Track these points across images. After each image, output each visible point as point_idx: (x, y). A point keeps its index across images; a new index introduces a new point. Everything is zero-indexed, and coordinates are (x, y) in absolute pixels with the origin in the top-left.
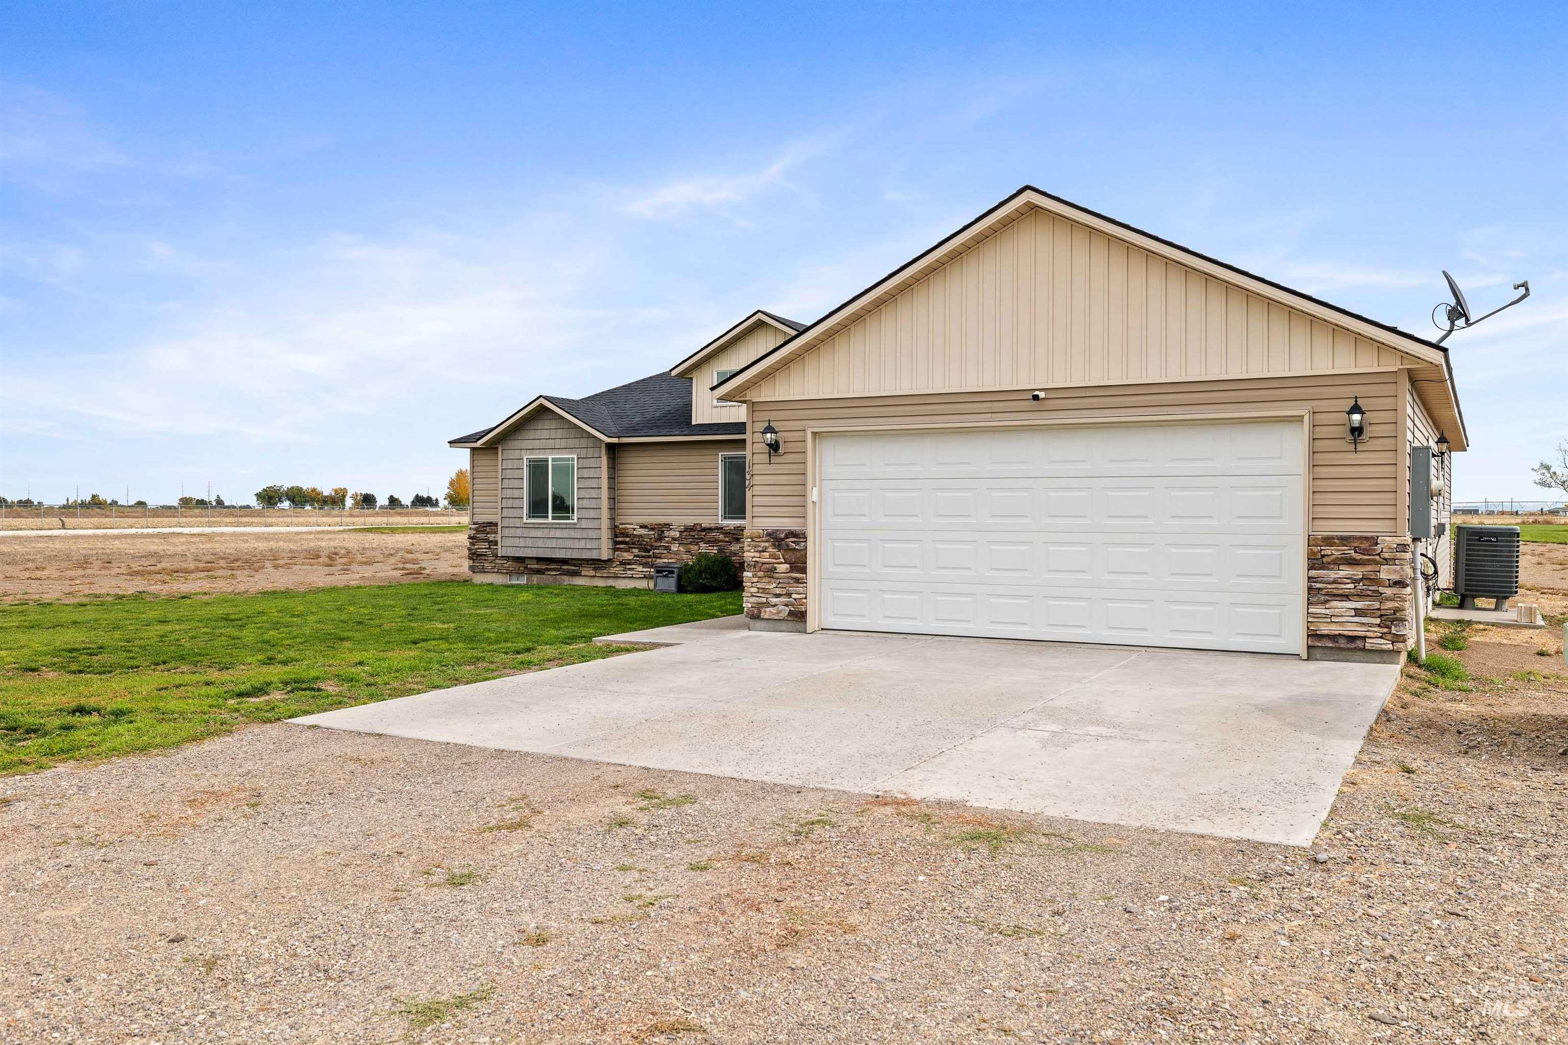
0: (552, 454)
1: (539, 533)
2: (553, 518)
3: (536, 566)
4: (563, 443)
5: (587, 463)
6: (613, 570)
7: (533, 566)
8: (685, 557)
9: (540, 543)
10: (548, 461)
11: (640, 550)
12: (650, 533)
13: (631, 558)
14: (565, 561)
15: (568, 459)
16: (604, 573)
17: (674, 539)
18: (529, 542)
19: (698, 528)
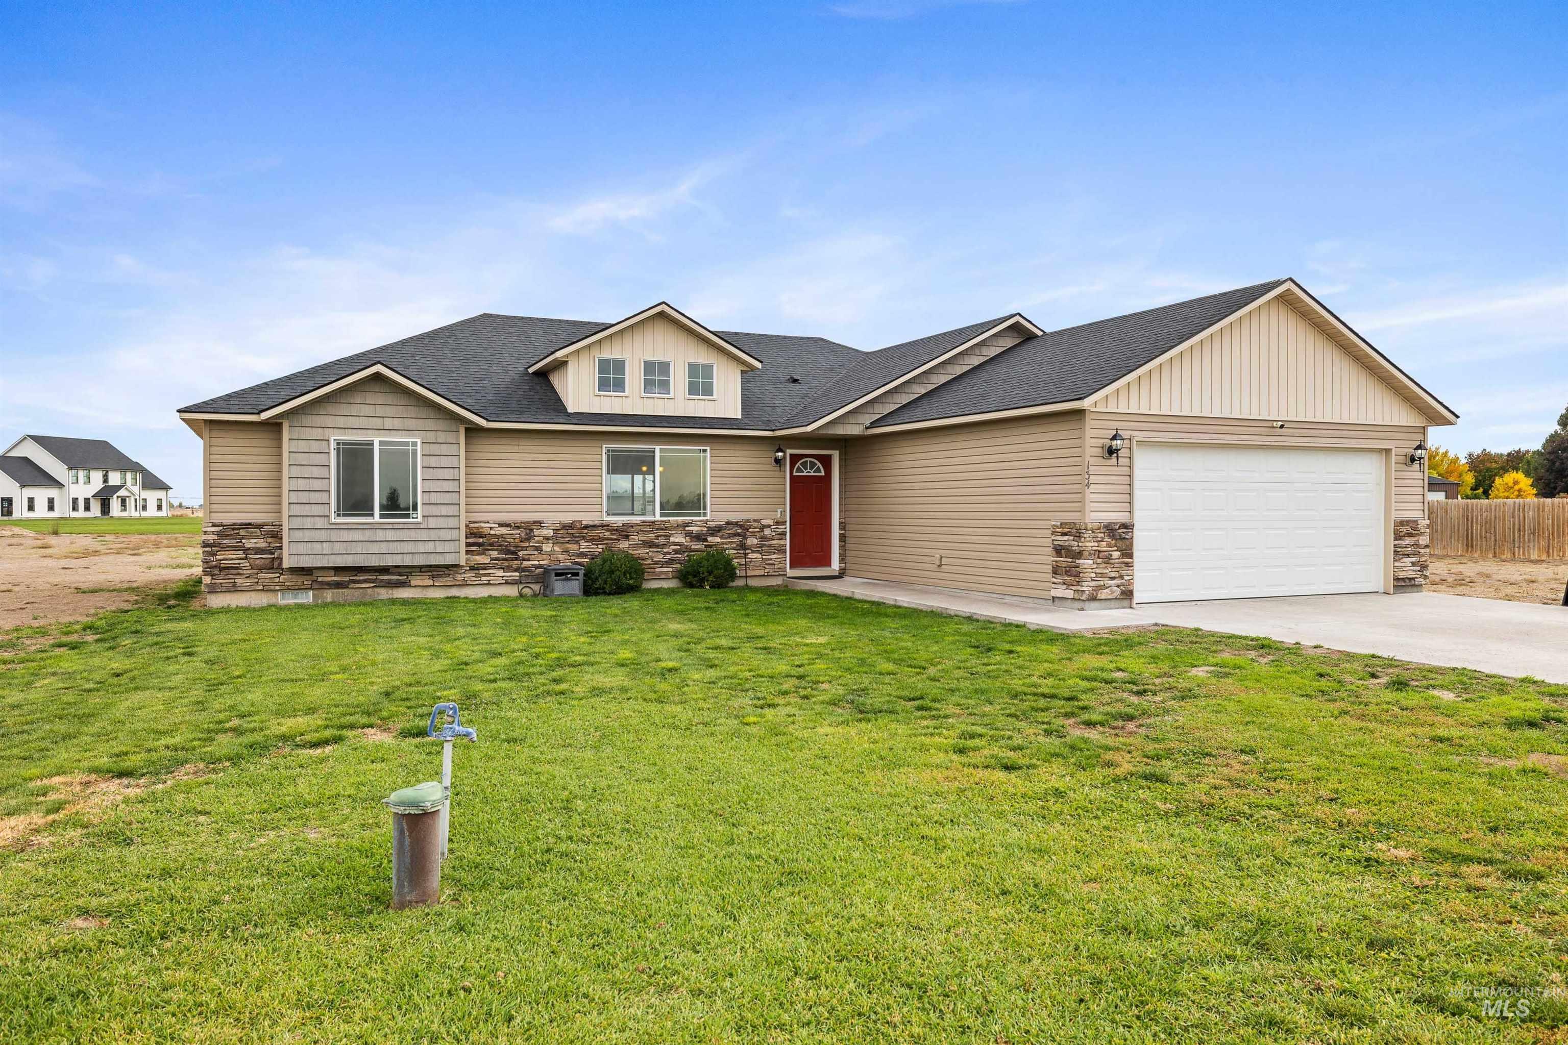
0: (379, 435)
1: (356, 535)
2: (382, 516)
3: (336, 579)
4: (397, 423)
5: (435, 449)
6: (459, 577)
7: (329, 579)
8: (561, 557)
9: (359, 548)
10: (372, 444)
11: (500, 552)
12: (514, 532)
13: (487, 561)
14: (385, 570)
15: (407, 444)
16: (448, 581)
17: (547, 539)
18: (339, 548)
19: (578, 525)
